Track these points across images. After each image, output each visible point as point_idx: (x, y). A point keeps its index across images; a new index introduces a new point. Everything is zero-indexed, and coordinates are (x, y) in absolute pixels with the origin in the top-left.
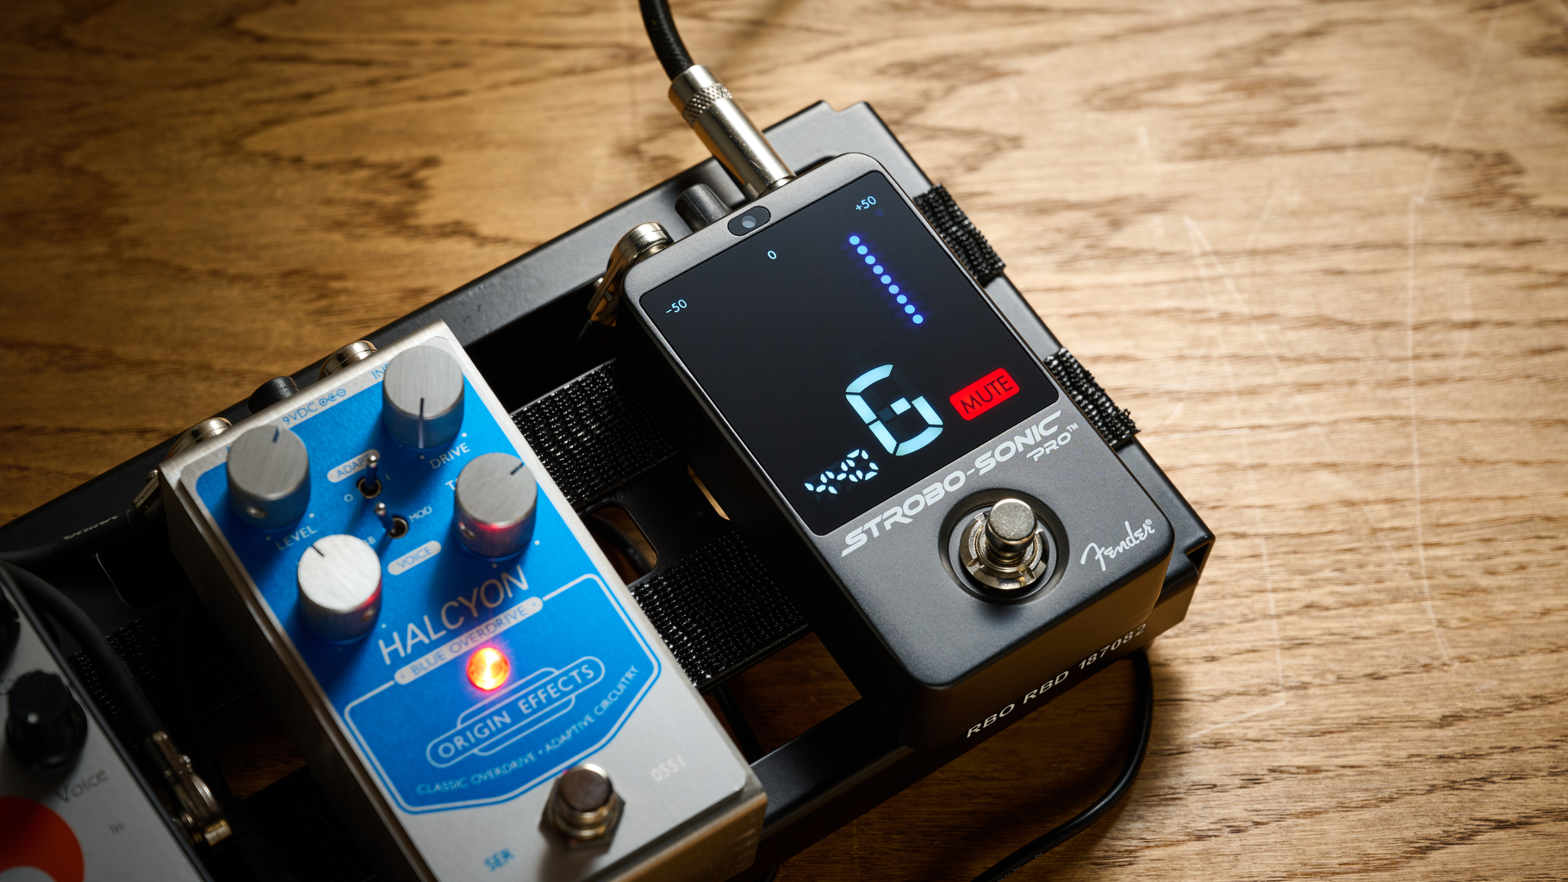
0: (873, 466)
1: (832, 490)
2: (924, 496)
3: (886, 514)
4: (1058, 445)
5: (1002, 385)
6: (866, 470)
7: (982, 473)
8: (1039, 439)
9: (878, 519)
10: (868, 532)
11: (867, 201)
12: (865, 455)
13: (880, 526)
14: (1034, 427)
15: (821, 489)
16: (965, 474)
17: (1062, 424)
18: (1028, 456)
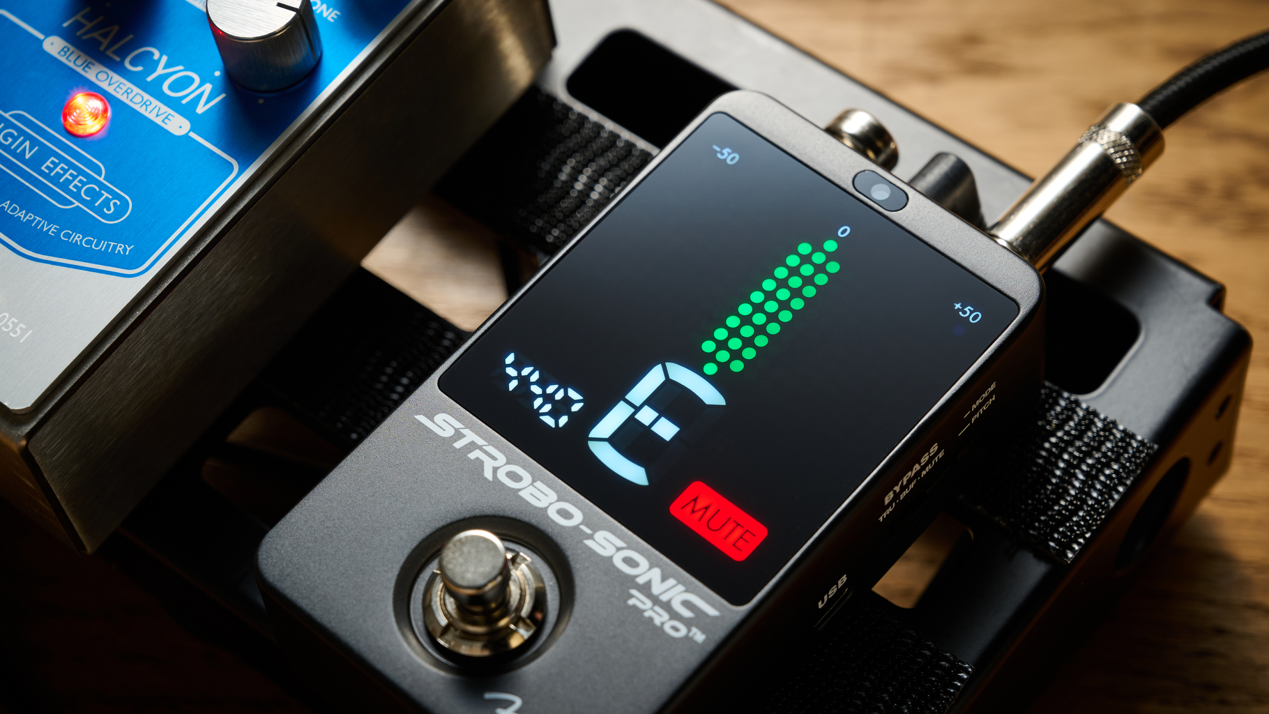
0: (563, 420)
1: (513, 385)
2: (532, 484)
3: (491, 449)
4: (663, 624)
5: (741, 537)
6: (555, 414)
7: (589, 543)
8: (664, 598)
9: (480, 441)
10: (458, 435)
11: (971, 312)
12: (576, 408)
13: (472, 446)
14: (681, 588)
15: (511, 372)
16: (580, 524)
17: (699, 619)
18: (634, 592)
